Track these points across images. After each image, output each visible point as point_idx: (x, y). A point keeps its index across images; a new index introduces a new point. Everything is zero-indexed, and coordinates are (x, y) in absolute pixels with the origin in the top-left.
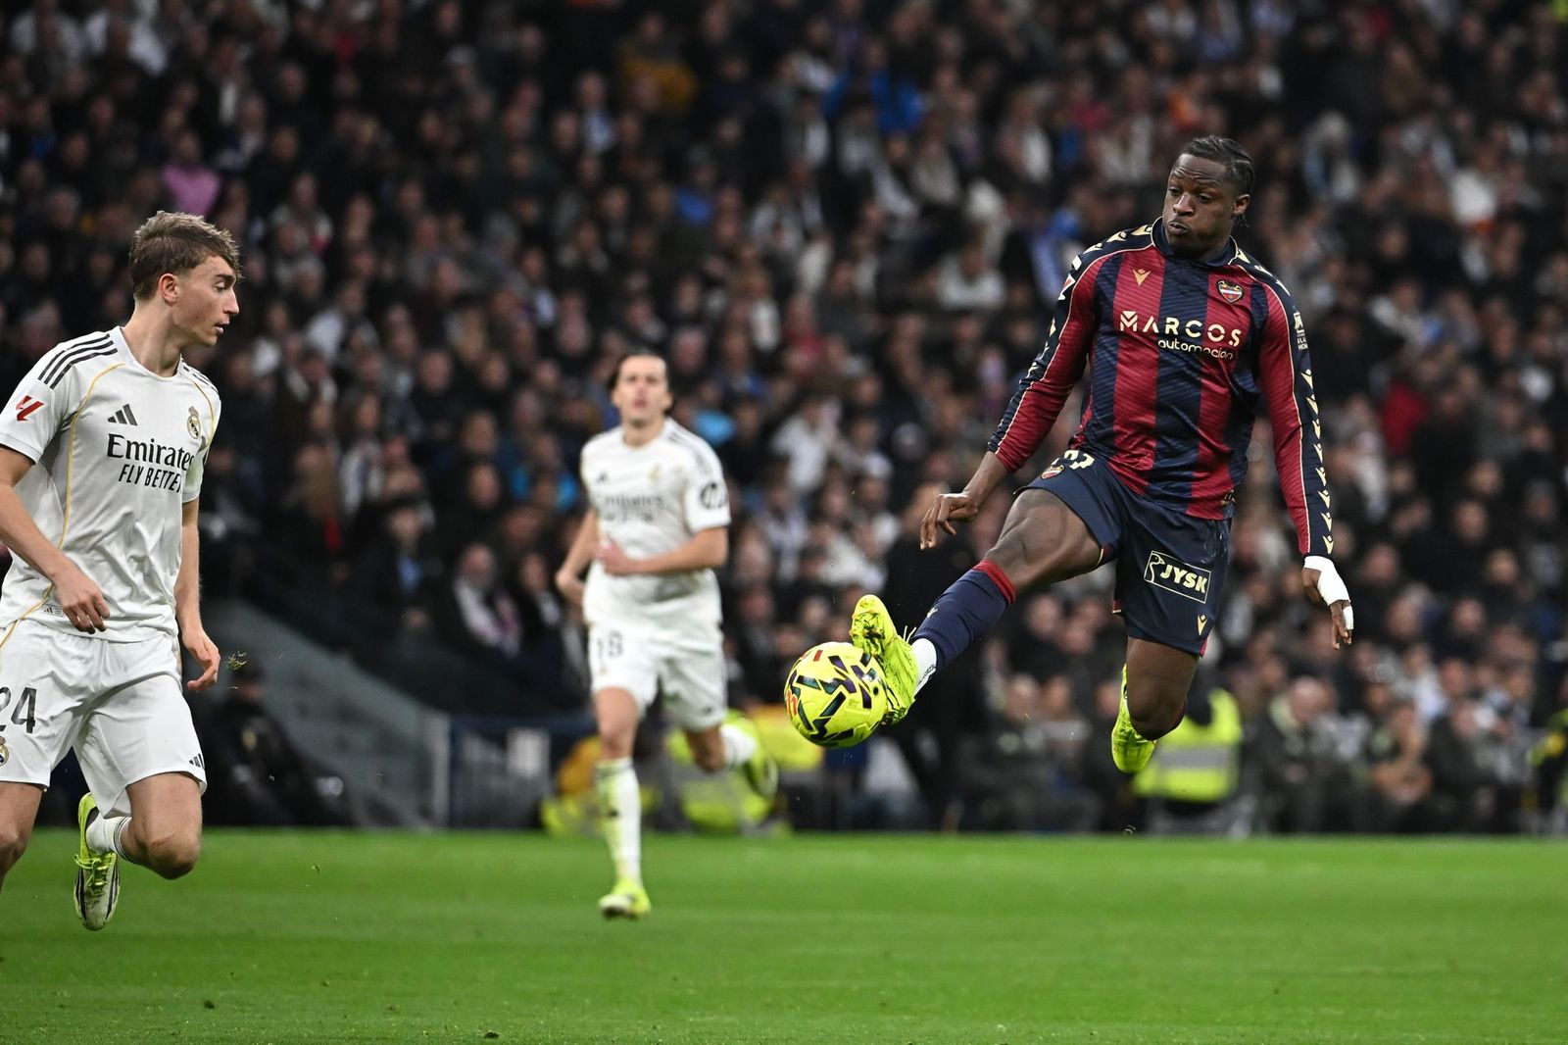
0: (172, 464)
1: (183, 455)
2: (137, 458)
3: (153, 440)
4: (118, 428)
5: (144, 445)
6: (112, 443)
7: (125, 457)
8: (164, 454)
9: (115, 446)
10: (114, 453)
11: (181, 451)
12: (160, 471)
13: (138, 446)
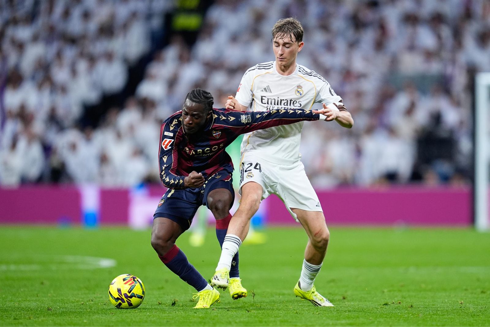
0: (287, 105)
1: (292, 102)
2: (271, 104)
3: (278, 98)
4: (264, 94)
5: (274, 99)
6: (262, 99)
7: (267, 103)
8: (283, 102)
9: (263, 100)
10: (263, 102)
11: (291, 100)
12: (282, 108)
13: (272, 100)
